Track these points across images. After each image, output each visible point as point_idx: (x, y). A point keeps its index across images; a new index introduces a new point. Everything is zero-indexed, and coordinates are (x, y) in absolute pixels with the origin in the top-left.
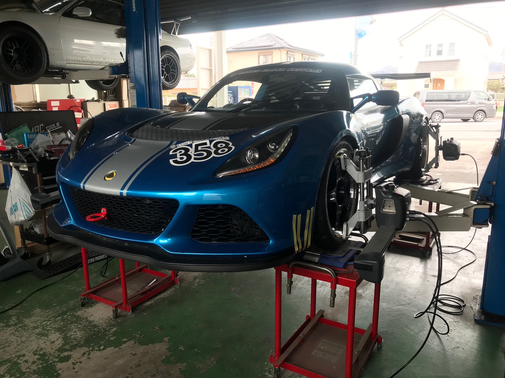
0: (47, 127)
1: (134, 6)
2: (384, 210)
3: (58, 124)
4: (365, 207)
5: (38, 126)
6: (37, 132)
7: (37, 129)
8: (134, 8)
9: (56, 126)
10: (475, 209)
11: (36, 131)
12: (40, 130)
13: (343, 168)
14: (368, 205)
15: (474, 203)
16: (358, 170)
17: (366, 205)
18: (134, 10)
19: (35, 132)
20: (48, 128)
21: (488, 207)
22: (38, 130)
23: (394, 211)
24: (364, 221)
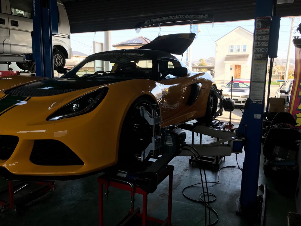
1: (35, 12)
2: (166, 143)
4: (155, 141)
8: (35, 13)
10: (234, 142)
13: (142, 115)
14: (157, 139)
15: (234, 138)
16: (151, 117)
17: (156, 140)
18: (35, 15)
21: (241, 140)
23: (172, 144)
24: (155, 149)
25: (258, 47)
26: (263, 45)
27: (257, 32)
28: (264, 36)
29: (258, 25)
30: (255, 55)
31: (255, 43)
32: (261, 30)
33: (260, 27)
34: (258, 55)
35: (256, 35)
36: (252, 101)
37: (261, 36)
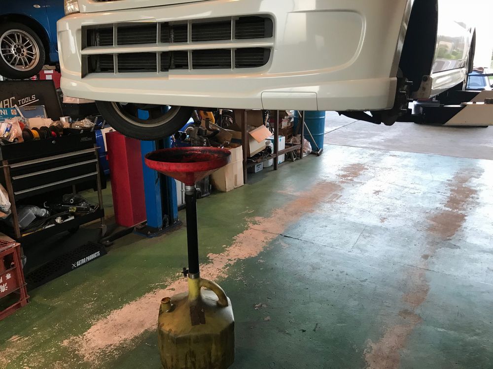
0: (19, 101)
3: (33, 97)
5: (8, 100)
6: (7, 106)
7: (6, 102)
9: (31, 99)
11: (5, 105)
12: (11, 105)
19: (5, 107)
20: (21, 102)
22: (8, 104)
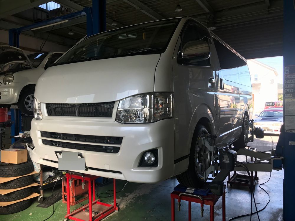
13: (203, 144)
24: (214, 171)
25: (288, 88)
26: (292, 87)
27: (286, 77)
28: (292, 80)
29: (286, 72)
30: (286, 94)
31: (285, 85)
32: (289, 76)
33: (288, 73)
34: (289, 95)
35: (286, 79)
36: (287, 131)
37: (289, 80)
